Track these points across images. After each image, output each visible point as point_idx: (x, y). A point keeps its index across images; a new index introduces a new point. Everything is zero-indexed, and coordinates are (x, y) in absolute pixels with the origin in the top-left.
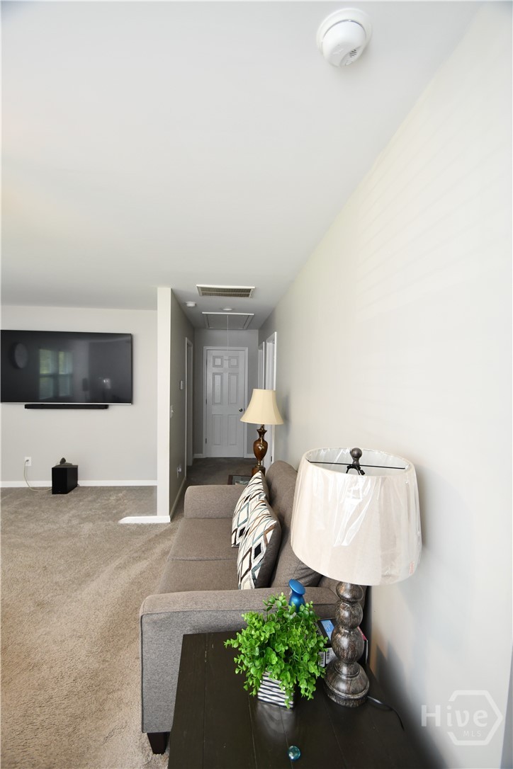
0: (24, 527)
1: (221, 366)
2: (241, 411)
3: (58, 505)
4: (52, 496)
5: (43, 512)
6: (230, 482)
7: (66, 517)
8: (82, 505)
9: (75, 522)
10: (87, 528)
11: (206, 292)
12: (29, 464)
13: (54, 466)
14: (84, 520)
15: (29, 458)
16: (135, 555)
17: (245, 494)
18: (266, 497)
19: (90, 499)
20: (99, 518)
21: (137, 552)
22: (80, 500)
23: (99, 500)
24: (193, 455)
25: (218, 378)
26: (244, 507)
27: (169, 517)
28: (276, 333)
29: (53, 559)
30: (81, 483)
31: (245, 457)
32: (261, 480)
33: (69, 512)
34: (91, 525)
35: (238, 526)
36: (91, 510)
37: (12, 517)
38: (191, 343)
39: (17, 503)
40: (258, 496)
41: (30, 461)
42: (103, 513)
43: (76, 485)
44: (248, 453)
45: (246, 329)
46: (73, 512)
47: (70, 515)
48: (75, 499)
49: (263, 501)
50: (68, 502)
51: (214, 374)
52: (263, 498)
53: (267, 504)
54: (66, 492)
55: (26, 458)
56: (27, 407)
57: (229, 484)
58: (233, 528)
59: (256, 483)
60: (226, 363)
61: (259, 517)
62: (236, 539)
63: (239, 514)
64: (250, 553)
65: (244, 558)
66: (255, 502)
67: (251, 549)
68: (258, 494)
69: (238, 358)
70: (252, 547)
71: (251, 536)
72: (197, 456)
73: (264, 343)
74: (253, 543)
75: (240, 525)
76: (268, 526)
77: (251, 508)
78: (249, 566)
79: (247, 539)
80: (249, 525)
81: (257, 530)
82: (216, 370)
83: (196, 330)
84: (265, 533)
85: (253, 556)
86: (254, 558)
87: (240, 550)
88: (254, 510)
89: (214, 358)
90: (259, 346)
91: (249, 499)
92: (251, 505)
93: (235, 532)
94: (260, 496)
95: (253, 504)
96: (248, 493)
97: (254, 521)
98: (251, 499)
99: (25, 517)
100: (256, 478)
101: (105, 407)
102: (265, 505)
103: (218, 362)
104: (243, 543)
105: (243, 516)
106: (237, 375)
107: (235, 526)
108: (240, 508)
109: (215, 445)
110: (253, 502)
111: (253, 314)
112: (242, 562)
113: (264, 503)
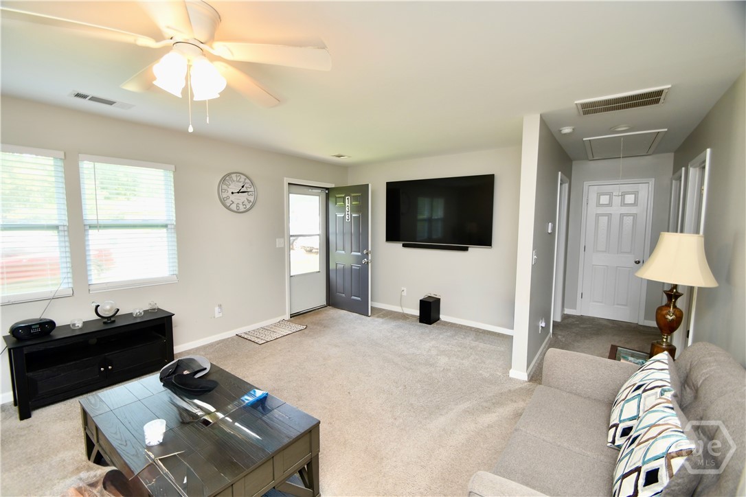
1: (610, 204)
2: (638, 262)
3: (422, 333)
4: (419, 323)
5: (411, 336)
6: (614, 354)
7: (427, 346)
8: (442, 338)
9: (434, 352)
10: (443, 360)
11: (589, 109)
12: (404, 294)
13: (422, 298)
14: (442, 353)
15: (405, 289)
16: (485, 404)
17: (637, 379)
18: (675, 396)
19: (449, 334)
20: (455, 355)
21: (486, 401)
22: (441, 334)
23: (456, 337)
24: (562, 309)
25: (604, 220)
26: (633, 398)
27: (526, 374)
28: (708, 151)
29: (412, 381)
30: (443, 317)
31: (641, 323)
32: (667, 367)
33: (430, 342)
34: (447, 359)
35: (621, 421)
36: (448, 344)
37: (389, 335)
40: (659, 390)
41: (405, 291)
42: (459, 351)
43: (439, 319)
45: (654, 153)
46: (433, 342)
47: (431, 345)
48: (437, 331)
49: (668, 401)
50: (430, 333)
51: (598, 215)
52: (668, 395)
53: (676, 406)
54: (430, 324)
55: (403, 288)
56: (404, 246)
57: (610, 357)
58: (611, 420)
59: (659, 369)
60: (616, 200)
61: (659, 425)
62: (616, 438)
63: (624, 405)
64: (636, 473)
65: (625, 476)
66: (654, 397)
67: (638, 470)
68: (660, 387)
69: (636, 193)
70: (641, 467)
71: (640, 448)
72: (568, 311)
73: (683, 169)
74: (644, 463)
75: (624, 420)
76: (676, 447)
77: (645, 404)
78: (634, 492)
79: (633, 449)
80: (640, 430)
81: (651, 445)
82: (601, 210)
83: (574, 162)
84: (668, 457)
85: (642, 481)
86: (645, 486)
87: (620, 461)
88: (648, 411)
89: (599, 195)
90: (673, 174)
91: (642, 389)
92: (645, 399)
93: (614, 428)
94: (662, 390)
95: (650, 399)
96: (641, 381)
97: (651, 426)
98: (645, 391)
99: (398, 338)
100: (659, 361)
101: (466, 249)
102: (672, 408)
103: (604, 199)
104: (627, 451)
105: (630, 410)
106: (635, 216)
107: (614, 419)
108: (626, 398)
109: (594, 301)
110: (649, 396)
111: (666, 130)
112: (620, 481)
113: (671, 405)
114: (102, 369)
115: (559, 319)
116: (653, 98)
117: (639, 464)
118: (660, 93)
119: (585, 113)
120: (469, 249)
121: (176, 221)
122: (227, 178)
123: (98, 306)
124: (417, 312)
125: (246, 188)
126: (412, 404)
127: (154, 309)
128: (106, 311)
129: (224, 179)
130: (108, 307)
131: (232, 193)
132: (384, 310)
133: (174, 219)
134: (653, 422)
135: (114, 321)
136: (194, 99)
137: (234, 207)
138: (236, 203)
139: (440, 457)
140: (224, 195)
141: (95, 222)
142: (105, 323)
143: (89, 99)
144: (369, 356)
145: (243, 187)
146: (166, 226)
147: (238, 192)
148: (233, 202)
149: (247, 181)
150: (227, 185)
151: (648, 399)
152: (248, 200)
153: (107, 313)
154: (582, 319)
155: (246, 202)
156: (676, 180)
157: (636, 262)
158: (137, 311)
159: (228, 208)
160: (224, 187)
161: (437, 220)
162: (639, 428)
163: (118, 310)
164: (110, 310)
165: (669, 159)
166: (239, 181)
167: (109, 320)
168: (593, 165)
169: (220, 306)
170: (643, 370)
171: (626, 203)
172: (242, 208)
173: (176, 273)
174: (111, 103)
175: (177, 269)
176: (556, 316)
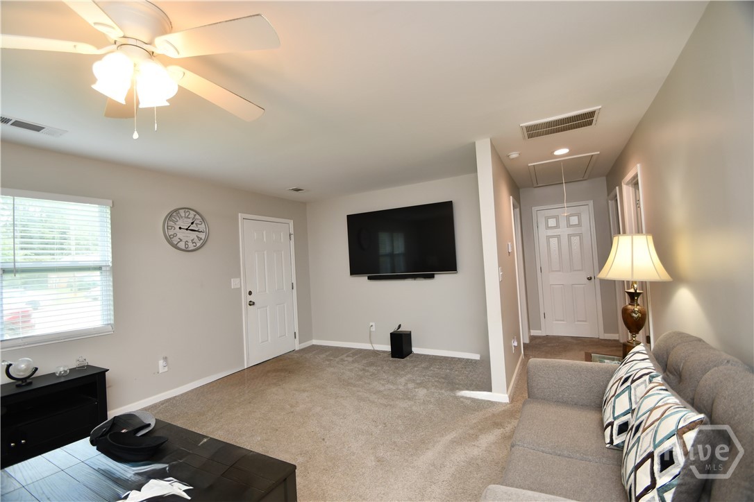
0: (369, 384)
1: (557, 227)
2: (590, 279)
3: (396, 368)
4: (391, 359)
5: (384, 372)
6: (589, 359)
7: (403, 380)
8: (417, 371)
9: (411, 386)
10: (421, 393)
11: (534, 132)
12: (373, 329)
13: (391, 331)
14: (420, 385)
15: (373, 324)
16: (471, 432)
17: (623, 372)
18: (664, 379)
19: (423, 365)
20: (432, 386)
21: (472, 428)
22: (415, 366)
23: (431, 368)
24: (529, 332)
25: (554, 242)
26: (623, 392)
27: (507, 396)
28: (638, 165)
29: (391, 417)
30: (415, 350)
31: (602, 338)
32: (647, 357)
33: (405, 375)
34: (425, 391)
35: (614, 419)
36: (424, 376)
37: (361, 373)
38: (516, 204)
39: (365, 361)
40: (647, 377)
41: (374, 326)
42: (436, 382)
43: (411, 352)
44: (605, 332)
45: (589, 178)
46: (409, 376)
48: (411, 364)
49: (660, 385)
50: (404, 366)
51: (548, 238)
52: (659, 379)
53: (669, 388)
54: (402, 358)
55: (371, 324)
56: (370, 278)
58: (605, 420)
59: (640, 360)
60: (563, 223)
61: (659, 407)
62: (614, 437)
63: (615, 401)
64: (649, 460)
65: (637, 467)
66: (643, 386)
67: (651, 456)
68: (647, 374)
69: (579, 215)
70: (653, 452)
71: (647, 434)
72: (534, 333)
73: (617, 188)
74: (656, 447)
75: (619, 417)
76: (685, 421)
77: (635, 395)
78: (651, 482)
79: (639, 437)
80: (640, 417)
81: (658, 427)
82: (550, 232)
83: (521, 190)
84: (680, 433)
85: (657, 467)
86: (661, 471)
87: (627, 454)
88: (644, 397)
89: (547, 218)
90: (608, 195)
91: (630, 380)
92: (635, 389)
93: (610, 427)
94: (650, 376)
95: (639, 388)
96: (627, 373)
97: (651, 410)
98: (633, 381)
99: (371, 375)
100: (638, 352)
101: (432, 276)
102: (666, 390)
103: (552, 222)
104: (632, 442)
105: (622, 404)
106: (580, 235)
107: (608, 418)
108: (615, 393)
109: (556, 320)
110: (638, 386)
111: (599, 153)
112: (633, 474)
113: (664, 388)
114: (12, 444)
115: (527, 341)
116: (585, 120)
117: (651, 449)
118: (592, 114)
119: (530, 136)
120: (435, 276)
121: (113, 262)
122: (174, 214)
123: (11, 365)
124: (388, 348)
125: (196, 224)
126: (395, 442)
127: (84, 367)
128: (20, 371)
129: (170, 216)
130: (23, 366)
131: (180, 228)
132: (353, 349)
133: (111, 260)
134: (652, 406)
135: (31, 383)
136: (141, 106)
137: (182, 245)
138: (184, 240)
139: (434, 495)
140: (171, 232)
141: (11, 266)
142: (18, 386)
143: (11, 124)
144: (342, 397)
145: (192, 223)
146: (99, 268)
147: (187, 229)
148: (181, 240)
149: (197, 217)
150: (173, 221)
151: (638, 389)
152: (198, 237)
153: (22, 374)
154: (548, 339)
155: (196, 240)
156: (611, 200)
157: (588, 279)
158: (62, 369)
159: (175, 246)
160: (171, 223)
161: (398, 254)
162: (638, 416)
163: (36, 369)
164: (25, 370)
165: (601, 182)
166: (188, 218)
167: (25, 381)
168: (537, 192)
169: (165, 359)
170: (625, 364)
171: (571, 224)
172: (191, 246)
173: (112, 322)
174: (37, 129)
175: (112, 318)
176: (524, 339)
